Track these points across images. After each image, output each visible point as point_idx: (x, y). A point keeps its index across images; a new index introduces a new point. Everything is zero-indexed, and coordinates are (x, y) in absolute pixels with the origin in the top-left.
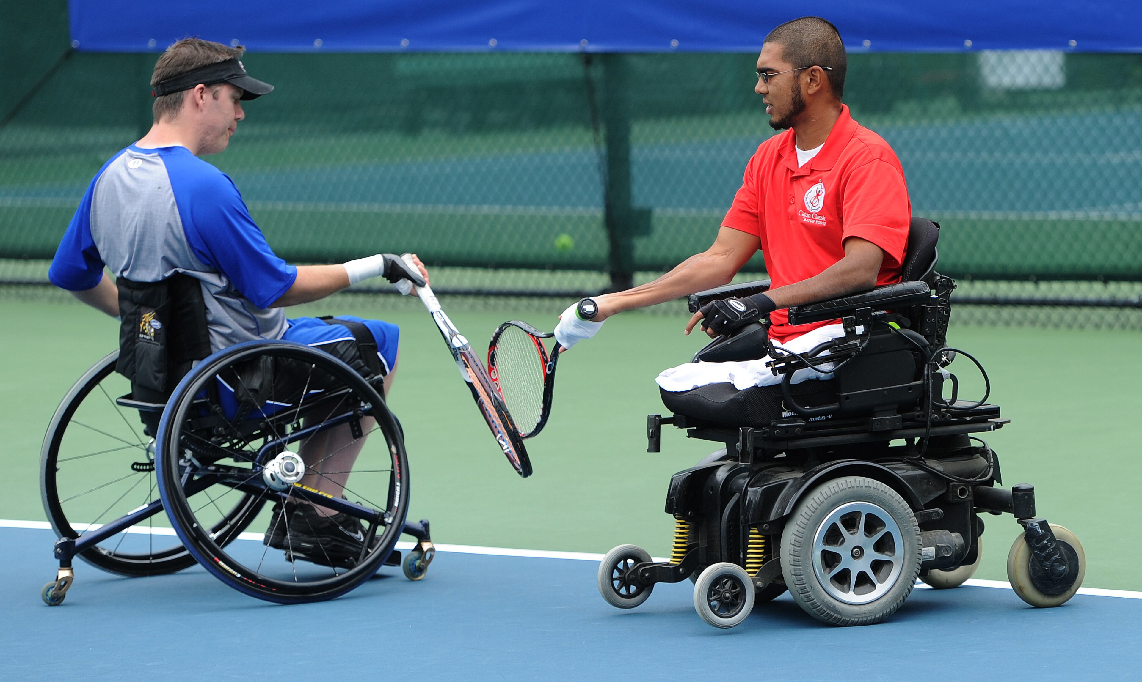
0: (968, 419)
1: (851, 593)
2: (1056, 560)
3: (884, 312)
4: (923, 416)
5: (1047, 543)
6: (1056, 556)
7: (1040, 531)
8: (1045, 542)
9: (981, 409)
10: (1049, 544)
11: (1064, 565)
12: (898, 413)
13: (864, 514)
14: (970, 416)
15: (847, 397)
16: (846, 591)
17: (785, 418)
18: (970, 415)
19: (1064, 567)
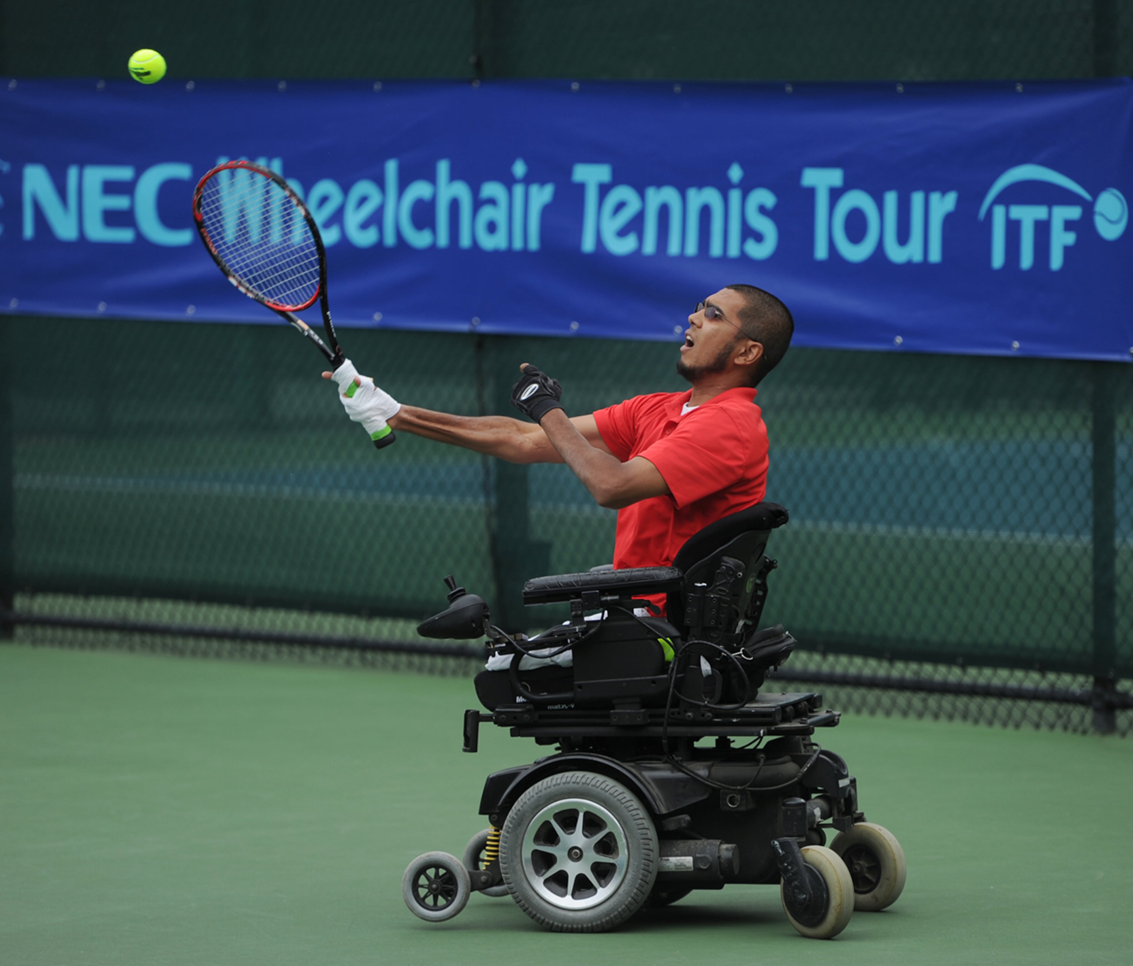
0: (735, 720)
1: (569, 897)
2: (796, 887)
3: (616, 597)
4: (679, 713)
5: (787, 866)
6: (796, 883)
7: (780, 851)
8: (786, 864)
9: (751, 712)
10: (790, 867)
11: (805, 894)
12: (642, 708)
13: (582, 812)
14: (737, 718)
15: (580, 686)
16: (563, 895)
17: (519, 703)
18: (736, 716)
19: (805, 896)
